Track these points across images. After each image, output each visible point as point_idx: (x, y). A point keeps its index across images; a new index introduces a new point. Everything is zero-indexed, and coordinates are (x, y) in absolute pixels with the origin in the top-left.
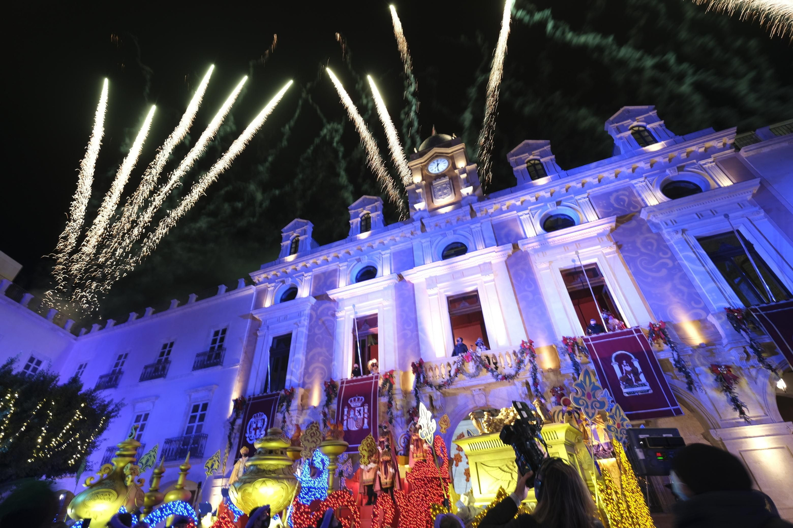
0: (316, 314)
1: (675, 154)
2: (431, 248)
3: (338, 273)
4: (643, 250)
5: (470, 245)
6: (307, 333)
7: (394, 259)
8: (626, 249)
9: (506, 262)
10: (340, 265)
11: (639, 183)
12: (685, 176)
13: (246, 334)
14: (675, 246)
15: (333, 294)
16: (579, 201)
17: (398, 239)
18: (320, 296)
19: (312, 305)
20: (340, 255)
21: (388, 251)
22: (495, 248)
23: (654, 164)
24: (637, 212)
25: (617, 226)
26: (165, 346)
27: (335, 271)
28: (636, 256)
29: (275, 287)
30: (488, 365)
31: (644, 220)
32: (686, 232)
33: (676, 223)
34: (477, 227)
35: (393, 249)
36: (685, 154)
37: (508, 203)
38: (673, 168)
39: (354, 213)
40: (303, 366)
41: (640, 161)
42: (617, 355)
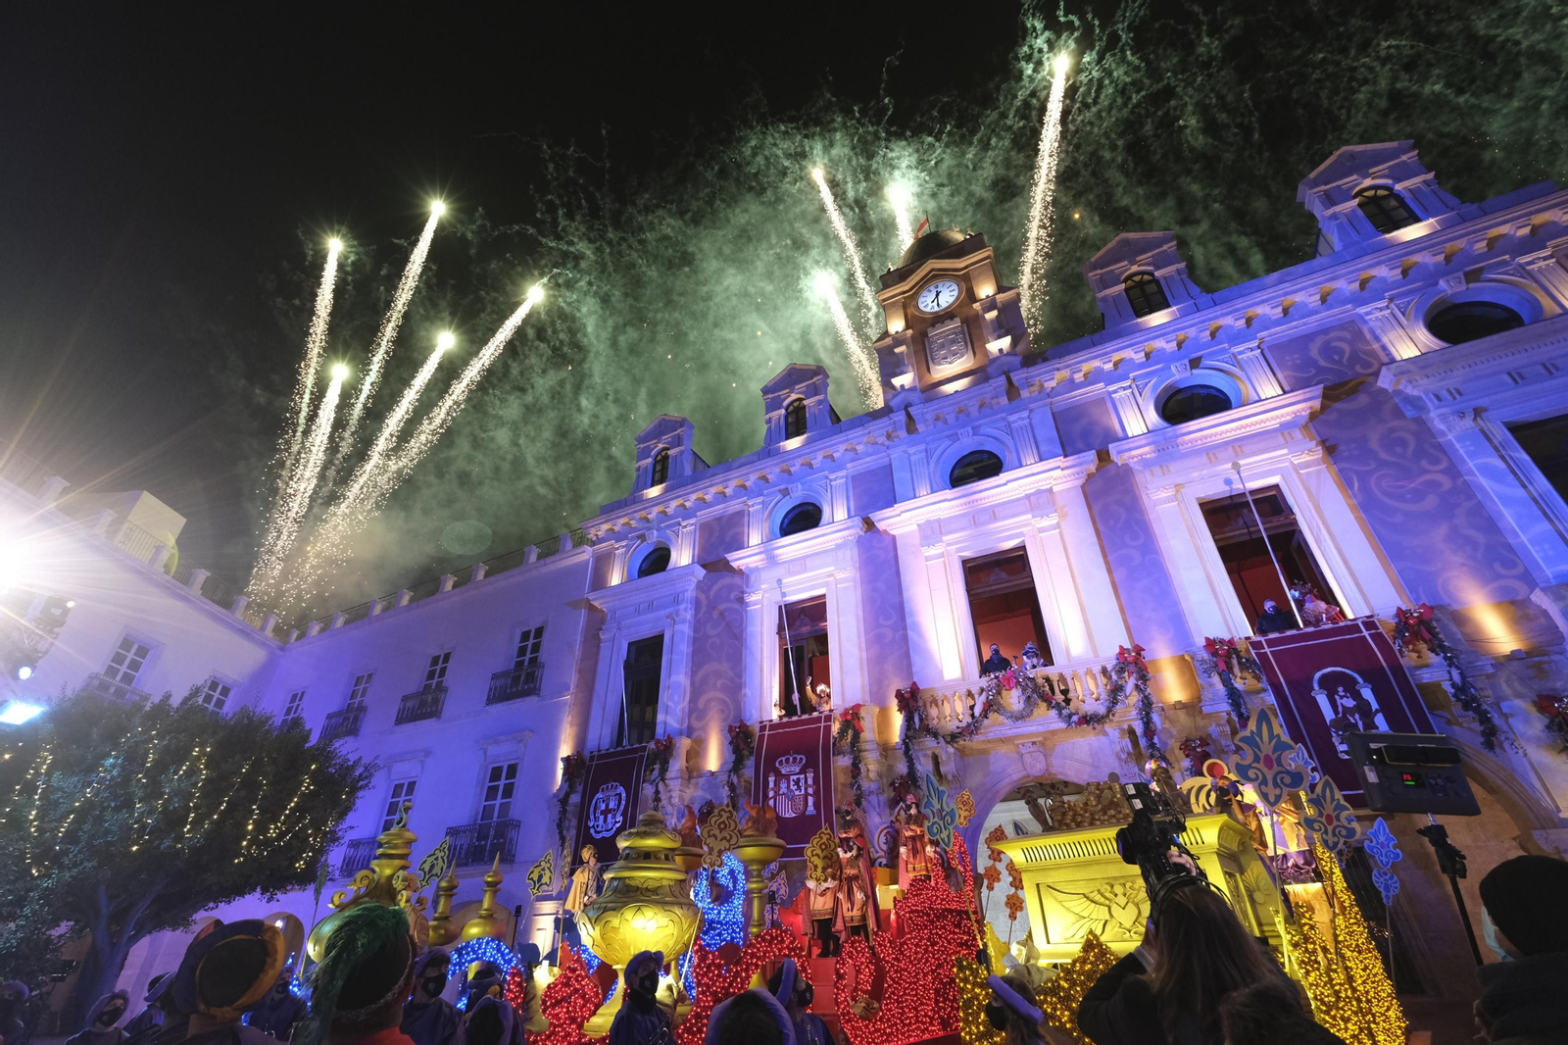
0: (708, 598)
1: (1461, 244)
2: (928, 464)
3: (746, 519)
4: (1383, 455)
5: (1008, 457)
6: (692, 634)
7: (854, 488)
8: (1346, 454)
9: (1083, 488)
10: (750, 503)
11: (1374, 313)
12: (1483, 291)
13: (579, 638)
14: (1458, 446)
15: (740, 559)
16: (1239, 357)
17: (860, 448)
18: (714, 562)
19: (699, 582)
20: (748, 484)
21: (843, 473)
22: (1060, 461)
23: (1410, 268)
24: (1370, 375)
25: (1323, 407)
26: (435, 660)
27: (740, 514)
28: (1368, 468)
29: (628, 547)
30: (1051, 695)
31: (1384, 391)
32: (1484, 415)
33: (1460, 394)
34: (1023, 419)
35: (852, 468)
36: (1484, 243)
37: (1086, 367)
38: (1456, 275)
39: (772, 399)
40: (687, 698)
41: (1379, 264)
42: (1324, 676)
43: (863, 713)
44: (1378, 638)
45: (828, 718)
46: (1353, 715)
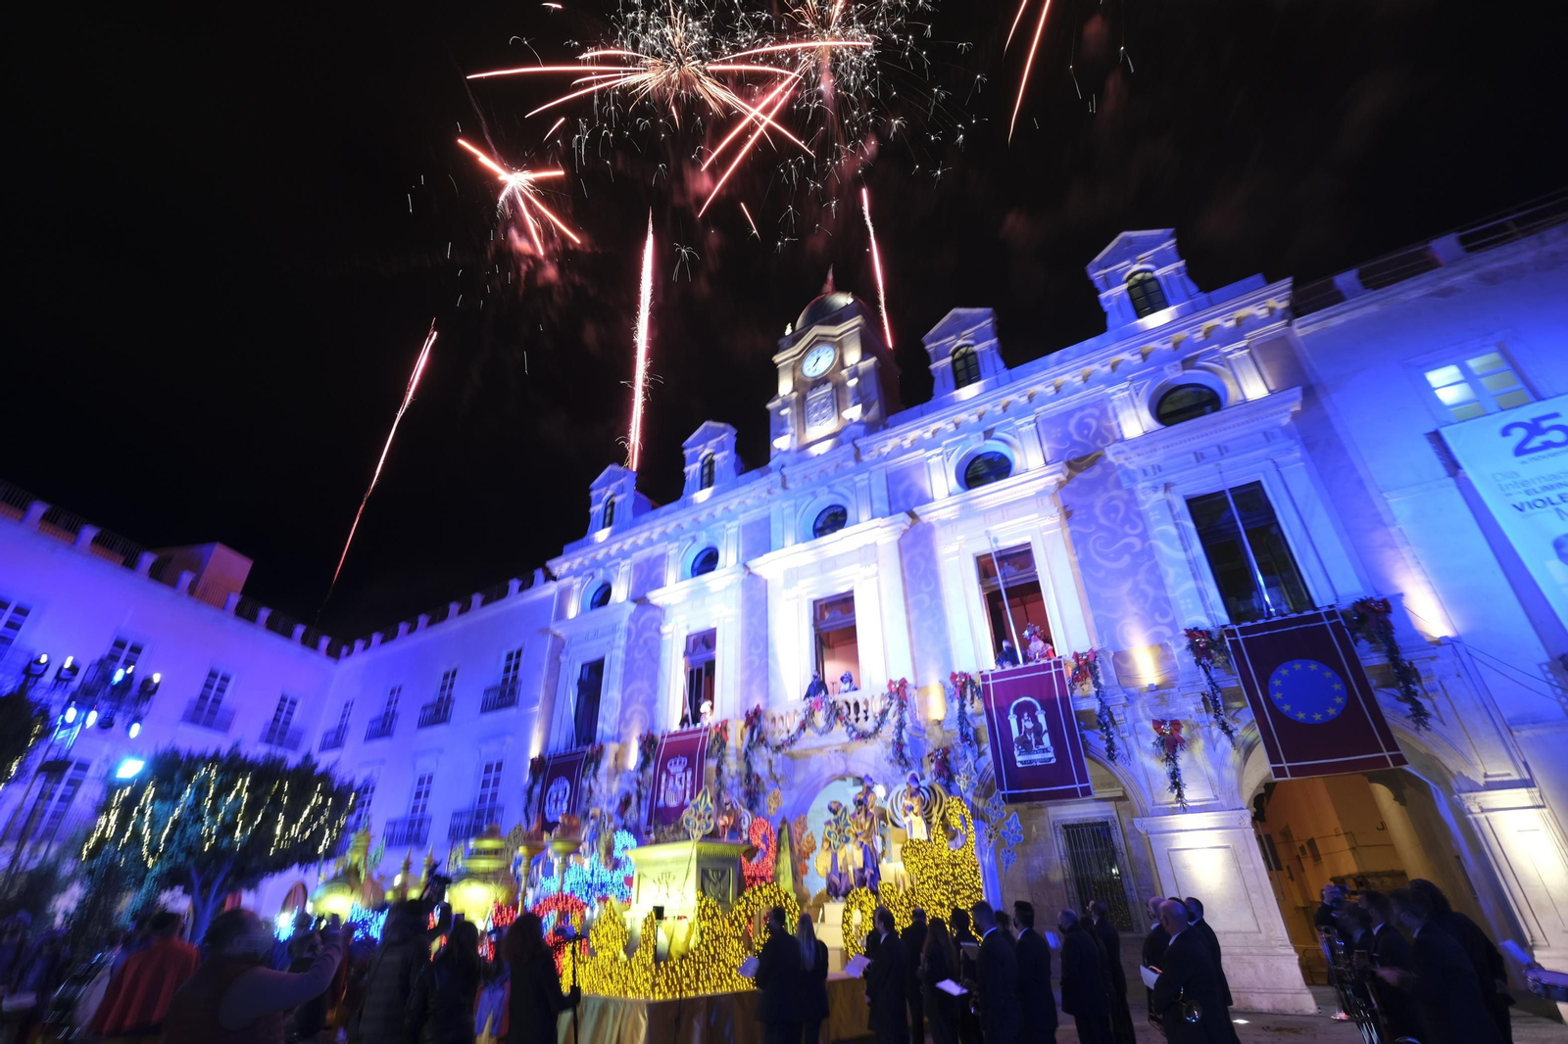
0: (636, 627)
1: (1186, 334)
2: (796, 517)
3: (666, 560)
4: (1102, 521)
5: (851, 513)
6: (624, 658)
7: (744, 535)
8: (1077, 518)
9: (899, 541)
10: (670, 547)
11: (1118, 392)
12: (1194, 376)
13: (546, 660)
14: (1151, 514)
15: (656, 597)
16: (1020, 430)
17: (749, 502)
18: (639, 599)
19: (631, 615)
20: (669, 531)
21: (736, 523)
22: (879, 521)
23: (1149, 353)
24: (1106, 449)
25: (1069, 478)
26: (446, 676)
27: (662, 557)
28: (1089, 531)
29: (583, 583)
30: (845, 715)
31: (1111, 464)
32: (1172, 488)
33: (1160, 470)
34: (864, 480)
35: (743, 519)
36: (1203, 333)
37: (913, 435)
38: (1177, 362)
39: (692, 453)
40: (619, 709)
42: (1018, 704)
43: (729, 726)
44: (1060, 674)
45: (706, 730)
46: (1030, 735)
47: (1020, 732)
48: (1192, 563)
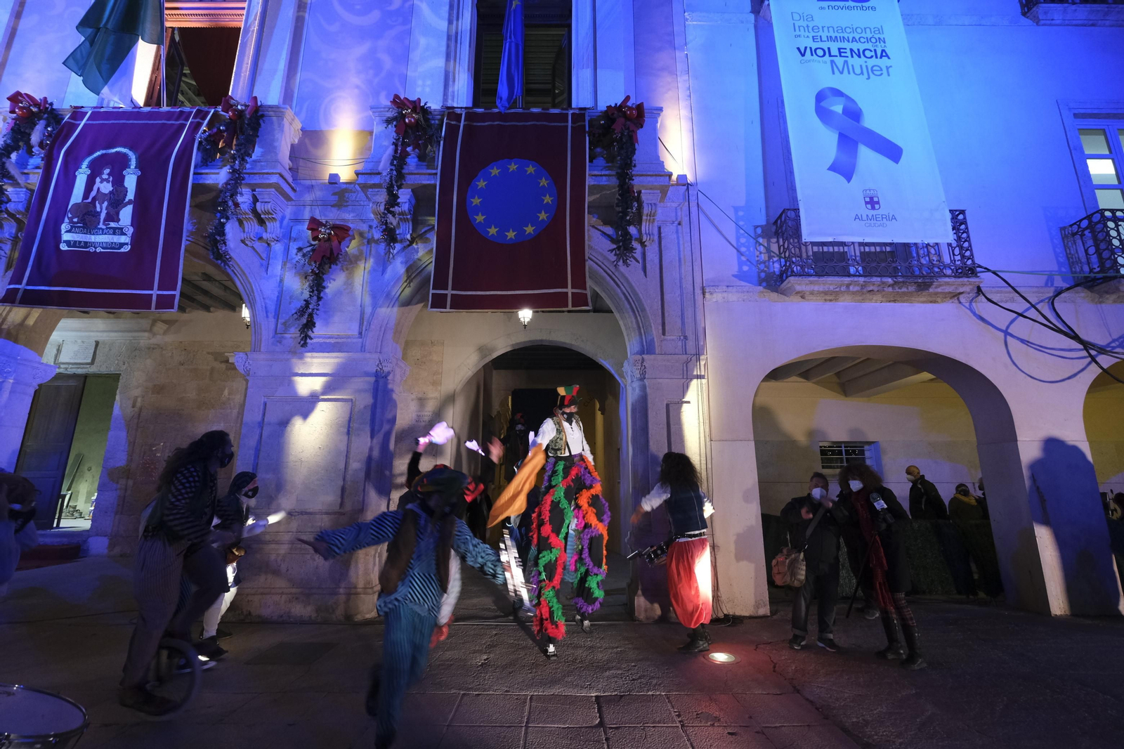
46: (101, 204)
47: (86, 195)
48: (452, 39)
